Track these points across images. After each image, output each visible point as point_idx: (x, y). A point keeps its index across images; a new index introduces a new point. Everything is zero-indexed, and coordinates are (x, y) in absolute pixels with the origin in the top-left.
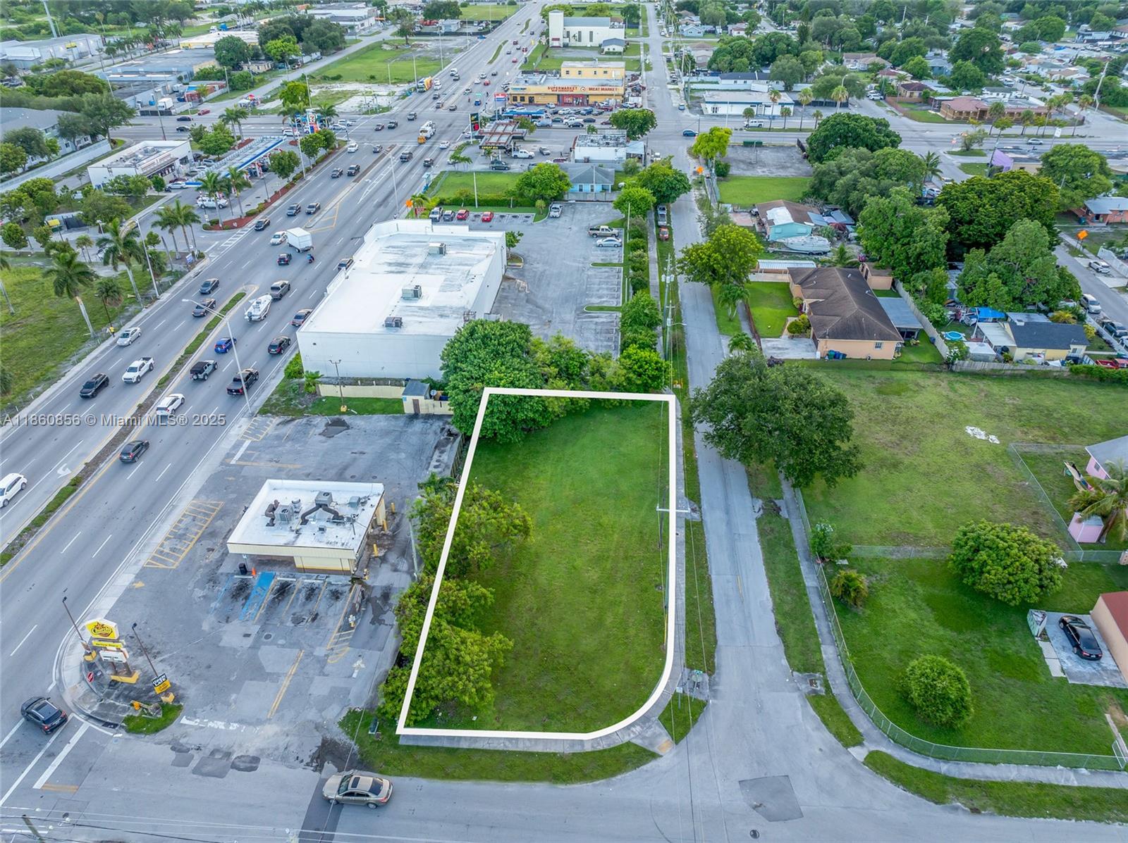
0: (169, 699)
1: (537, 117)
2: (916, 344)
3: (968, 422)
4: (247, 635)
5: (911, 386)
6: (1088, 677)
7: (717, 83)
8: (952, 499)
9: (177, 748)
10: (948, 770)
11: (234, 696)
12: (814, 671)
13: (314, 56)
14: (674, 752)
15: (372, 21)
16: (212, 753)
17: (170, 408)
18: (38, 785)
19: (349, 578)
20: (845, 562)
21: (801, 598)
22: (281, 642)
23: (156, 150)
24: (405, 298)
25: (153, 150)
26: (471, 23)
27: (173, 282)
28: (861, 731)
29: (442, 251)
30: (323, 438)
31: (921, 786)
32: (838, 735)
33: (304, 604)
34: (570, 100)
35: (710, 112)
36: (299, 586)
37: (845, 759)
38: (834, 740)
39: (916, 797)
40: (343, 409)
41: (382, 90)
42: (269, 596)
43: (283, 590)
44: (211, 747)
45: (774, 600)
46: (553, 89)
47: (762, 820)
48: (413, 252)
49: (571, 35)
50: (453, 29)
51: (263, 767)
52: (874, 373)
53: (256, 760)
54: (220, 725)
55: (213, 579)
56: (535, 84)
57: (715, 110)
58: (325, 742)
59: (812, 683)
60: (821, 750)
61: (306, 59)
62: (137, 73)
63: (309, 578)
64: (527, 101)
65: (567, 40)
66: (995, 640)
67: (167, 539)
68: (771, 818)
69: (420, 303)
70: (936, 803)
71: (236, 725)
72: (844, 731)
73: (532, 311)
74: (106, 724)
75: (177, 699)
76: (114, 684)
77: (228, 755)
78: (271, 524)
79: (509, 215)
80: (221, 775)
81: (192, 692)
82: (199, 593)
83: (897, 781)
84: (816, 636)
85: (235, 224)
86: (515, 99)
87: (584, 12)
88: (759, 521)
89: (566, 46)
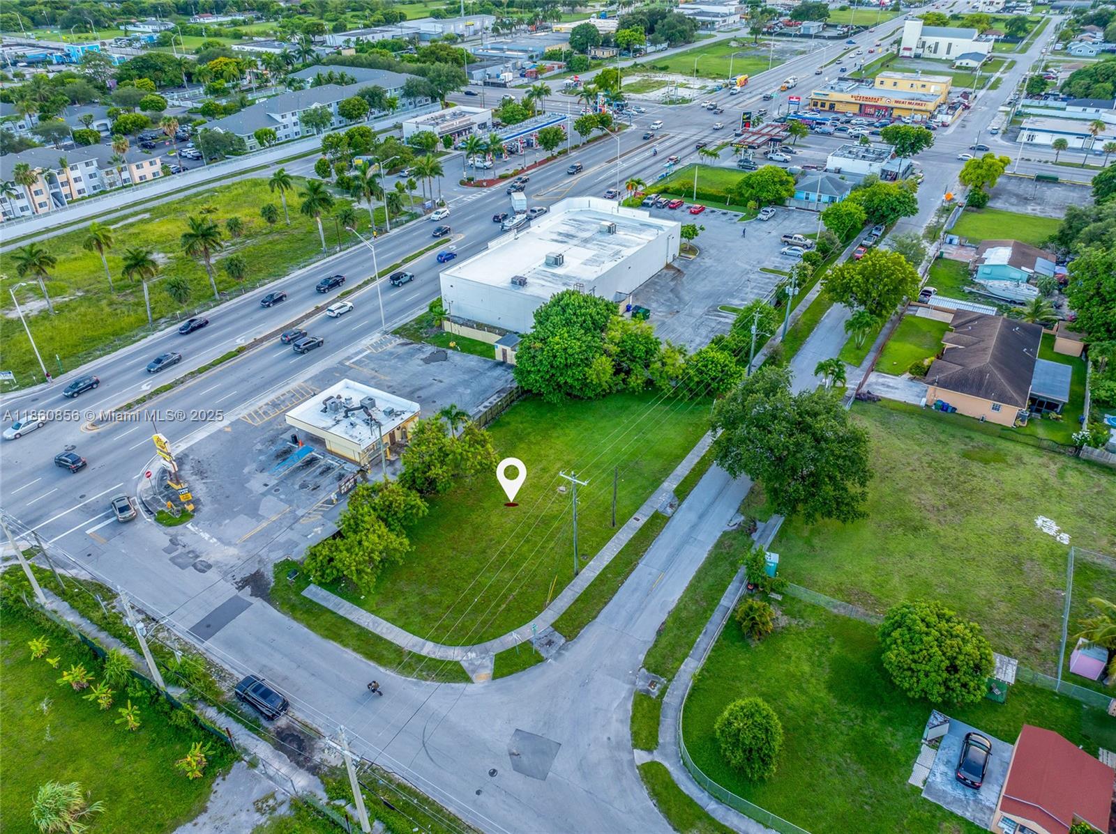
0: (190, 508)
1: (820, 124)
2: (1057, 419)
3: (1046, 512)
4: (266, 485)
5: (1009, 459)
6: (949, 799)
7: (1064, 109)
8: (953, 580)
9: (174, 542)
10: (714, 810)
11: (227, 521)
12: (662, 675)
13: (659, 47)
14: (486, 684)
15: (737, 18)
16: (189, 552)
17: (336, 312)
18: (88, 532)
19: (359, 469)
20: (780, 598)
21: (705, 611)
22: (282, 497)
23: (462, 114)
24: (547, 264)
25: (460, 114)
26: (835, 26)
27: (407, 222)
28: (661, 741)
29: (611, 230)
30: (422, 362)
31: (673, 811)
32: (635, 735)
33: (316, 477)
34: (872, 111)
35: (1025, 139)
36: (322, 463)
37: (625, 757)
38: (629, 737)
39: (661, 816)
40: (452, 344)
41: (696, 83)
42: (299, 463)
43: (311, 462)
44: (191, 549)
45: (679, 603)
46: (856, 98)
47: (509, 766)
48: (588, 227)
49: (927, 45)
50: (813, 32)
51: (209, 573)
52: (973, 435)
53: (210, 566)
54: (206, 536)
55: (273, 441)
56: (842, 91)
57: (1031, 137)
58: (257, 572)
59: (652, 684)
60: (609, 739)
61: (650, 49)
62: (501, 49)
63: (333, 459)
64: (827, 107)
65: (920, 51)
66: (873, 725)
67: (267, 404)
68: (517, 768)
69: (559, 271)
70: (675, 829)
71: (215, 540)
72: (644, 734)
73: (669, 300)
74: (148, 511)
75: (194, 511)
76: (168, 487)
77: (197, 557)
78: (325, 411)
79: (719, 211)
80: (183, 567)
81: (206, 509)
82: (259, 447)
83: (654, 794)
84: (691, 647)
85: (485, 184)
86: (815, 105)
87: (959, 22)
88: (725, 534)
89: (917, 57)
